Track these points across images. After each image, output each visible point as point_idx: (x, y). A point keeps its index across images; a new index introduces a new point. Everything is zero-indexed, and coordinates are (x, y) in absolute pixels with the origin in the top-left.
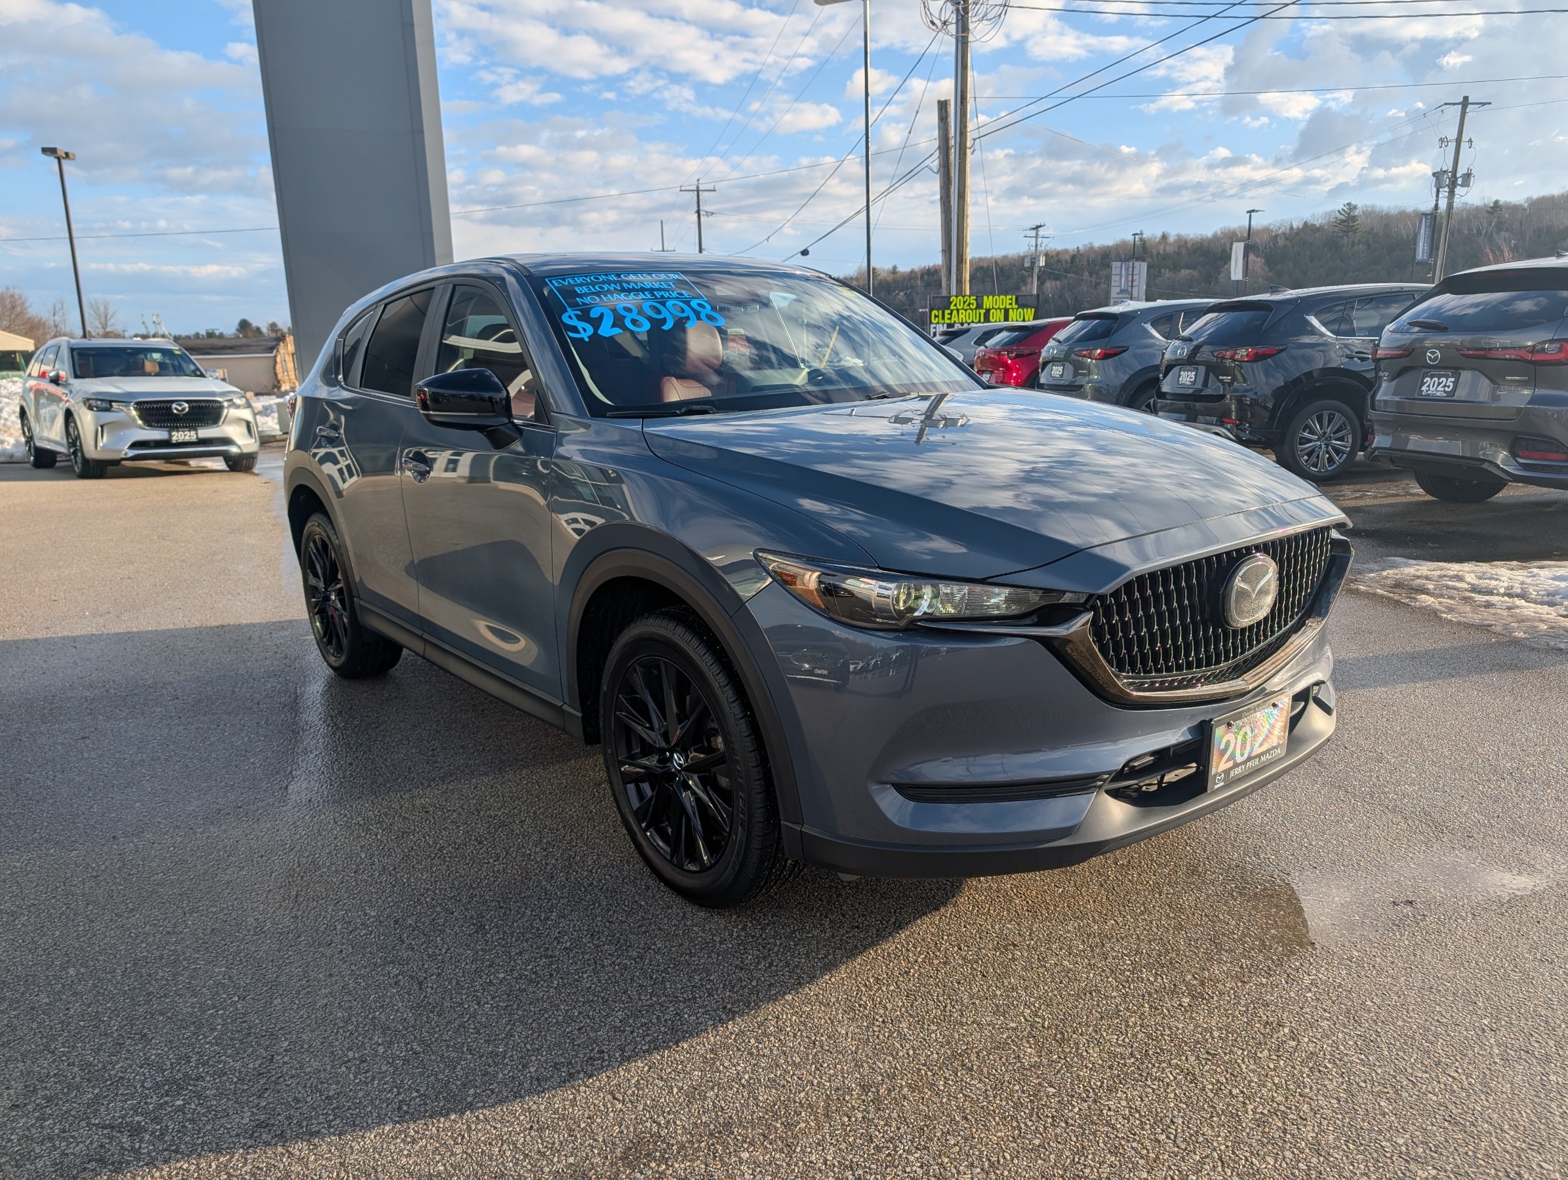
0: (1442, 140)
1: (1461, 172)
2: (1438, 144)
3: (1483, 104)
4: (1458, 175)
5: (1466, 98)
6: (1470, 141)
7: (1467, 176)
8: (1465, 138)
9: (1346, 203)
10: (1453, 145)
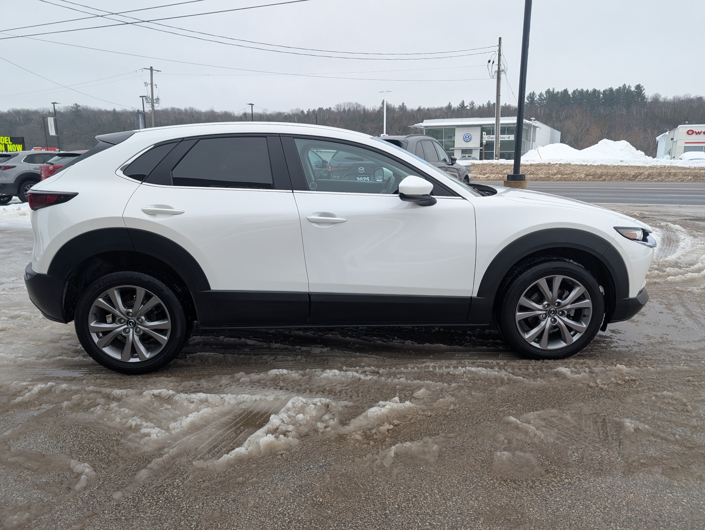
0: (145, 83)
1: (155, 97)
2: (144, 85)
3: (158, 71)
4: (154, 99)
5: (151, 67)
6: (156, 85)
7: (158, 99)
8: (154, 84)
9: (74, 103)
10: (150, 86)
